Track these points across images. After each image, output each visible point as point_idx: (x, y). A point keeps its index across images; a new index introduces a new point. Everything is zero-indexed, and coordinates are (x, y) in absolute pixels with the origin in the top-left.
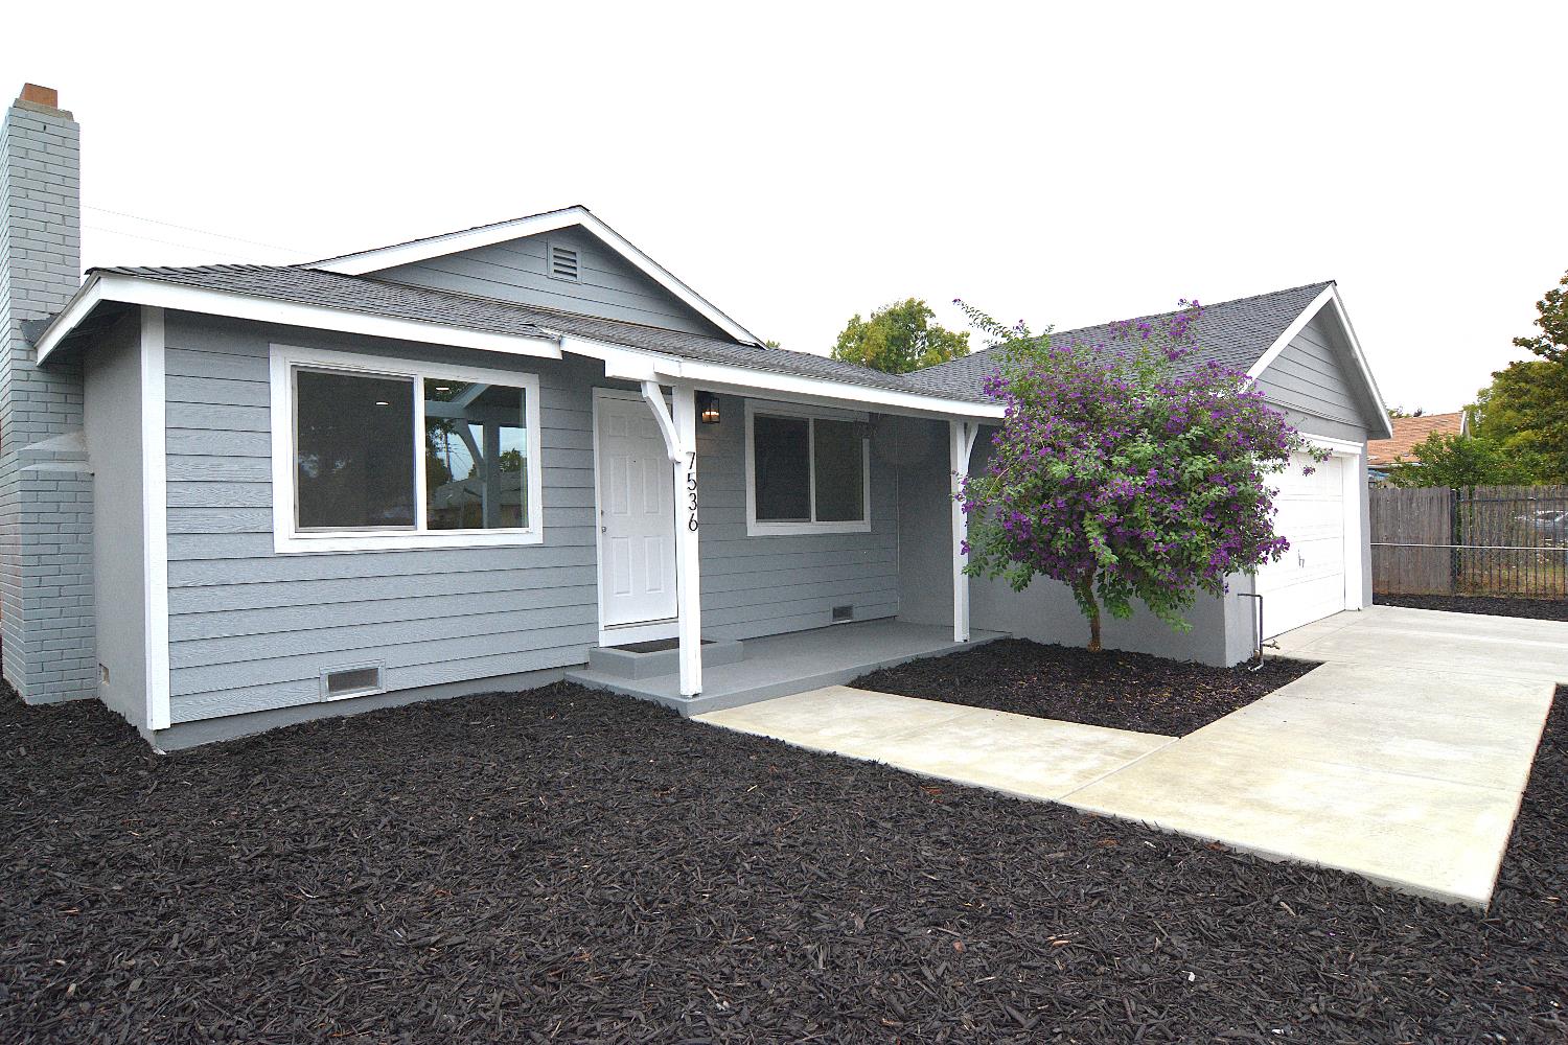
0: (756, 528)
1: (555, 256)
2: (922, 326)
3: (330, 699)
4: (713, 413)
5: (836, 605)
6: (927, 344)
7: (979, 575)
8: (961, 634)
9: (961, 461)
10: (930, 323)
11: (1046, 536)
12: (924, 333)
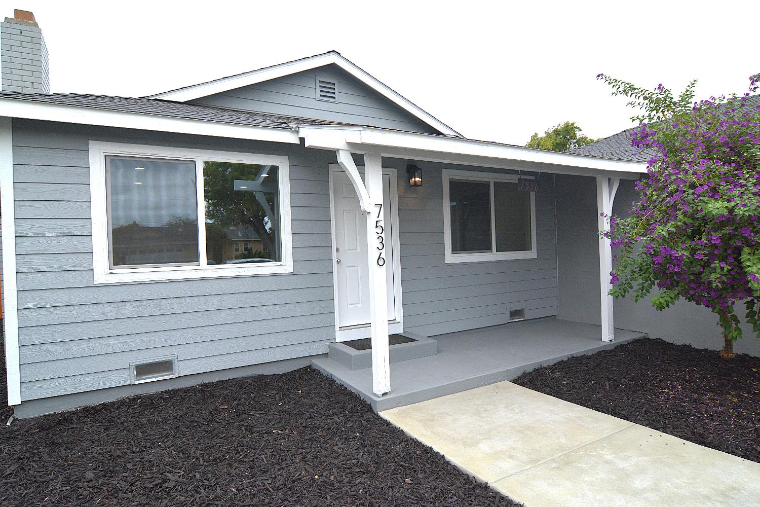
0: (451, 258)
1: (320, 86)
2: (574, 137)
3: (137, 382)
4: (417, 179)
5: (513, 309)
6: (577, 146)
7: (623, 296)
8: (607, 335)
9: (606, 204)
10: (579, 135)
11: (697, 269)
12: (575, 141)
